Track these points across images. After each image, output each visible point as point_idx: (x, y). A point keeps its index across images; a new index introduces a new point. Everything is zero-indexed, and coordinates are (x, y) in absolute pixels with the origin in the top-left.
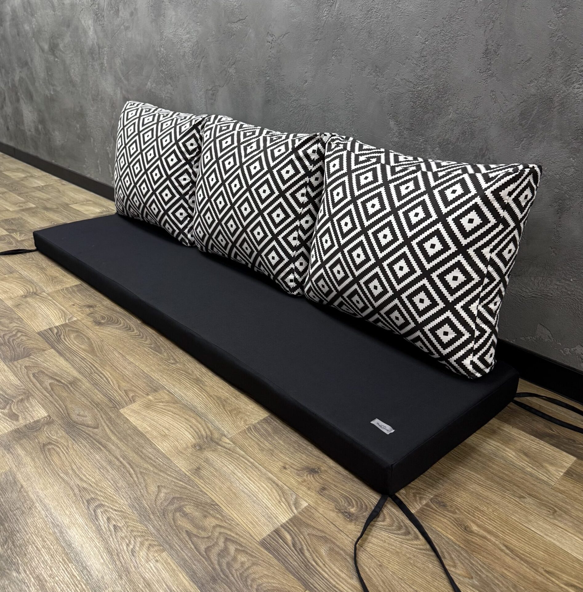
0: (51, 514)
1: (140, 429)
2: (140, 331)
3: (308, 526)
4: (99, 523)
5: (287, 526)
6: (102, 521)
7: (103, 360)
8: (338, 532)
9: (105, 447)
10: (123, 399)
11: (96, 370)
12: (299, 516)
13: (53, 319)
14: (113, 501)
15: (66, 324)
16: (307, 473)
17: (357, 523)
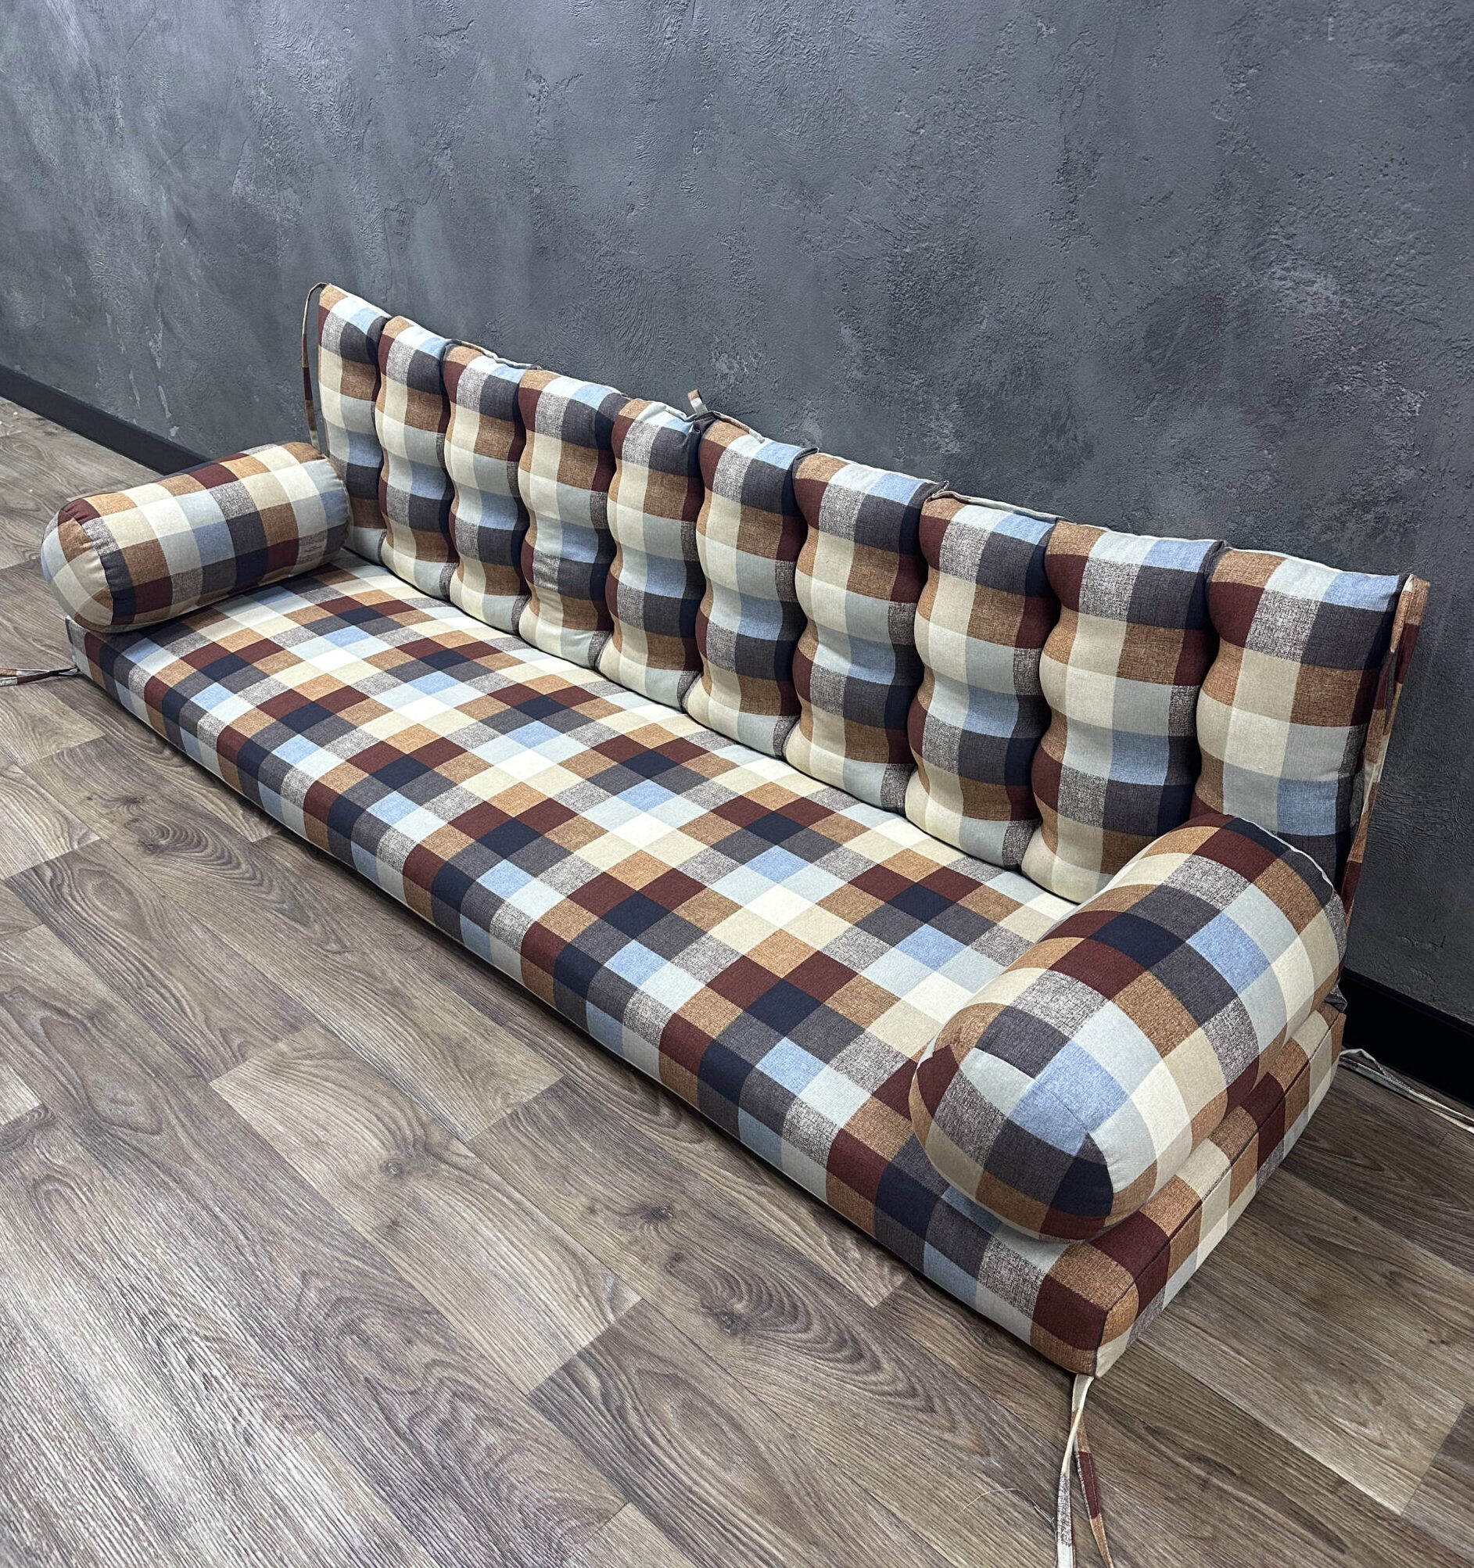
0: (61, 1356)
1: (258, 1130)
2: (253, 866)
3: (637, 1351)
4: (170, 1371)
5: (591, 1354)
6: (175, 1365)
7: (168, 949)
8: (703, 1361)
9: (178, 1181)
10: (218, 1053)
11: (150, 978)
12: (619, 1327)
13: (40, 841)
14: (200, 1314)
15: (73, 853)
16: (642, 1221)
17: (748, 1337)
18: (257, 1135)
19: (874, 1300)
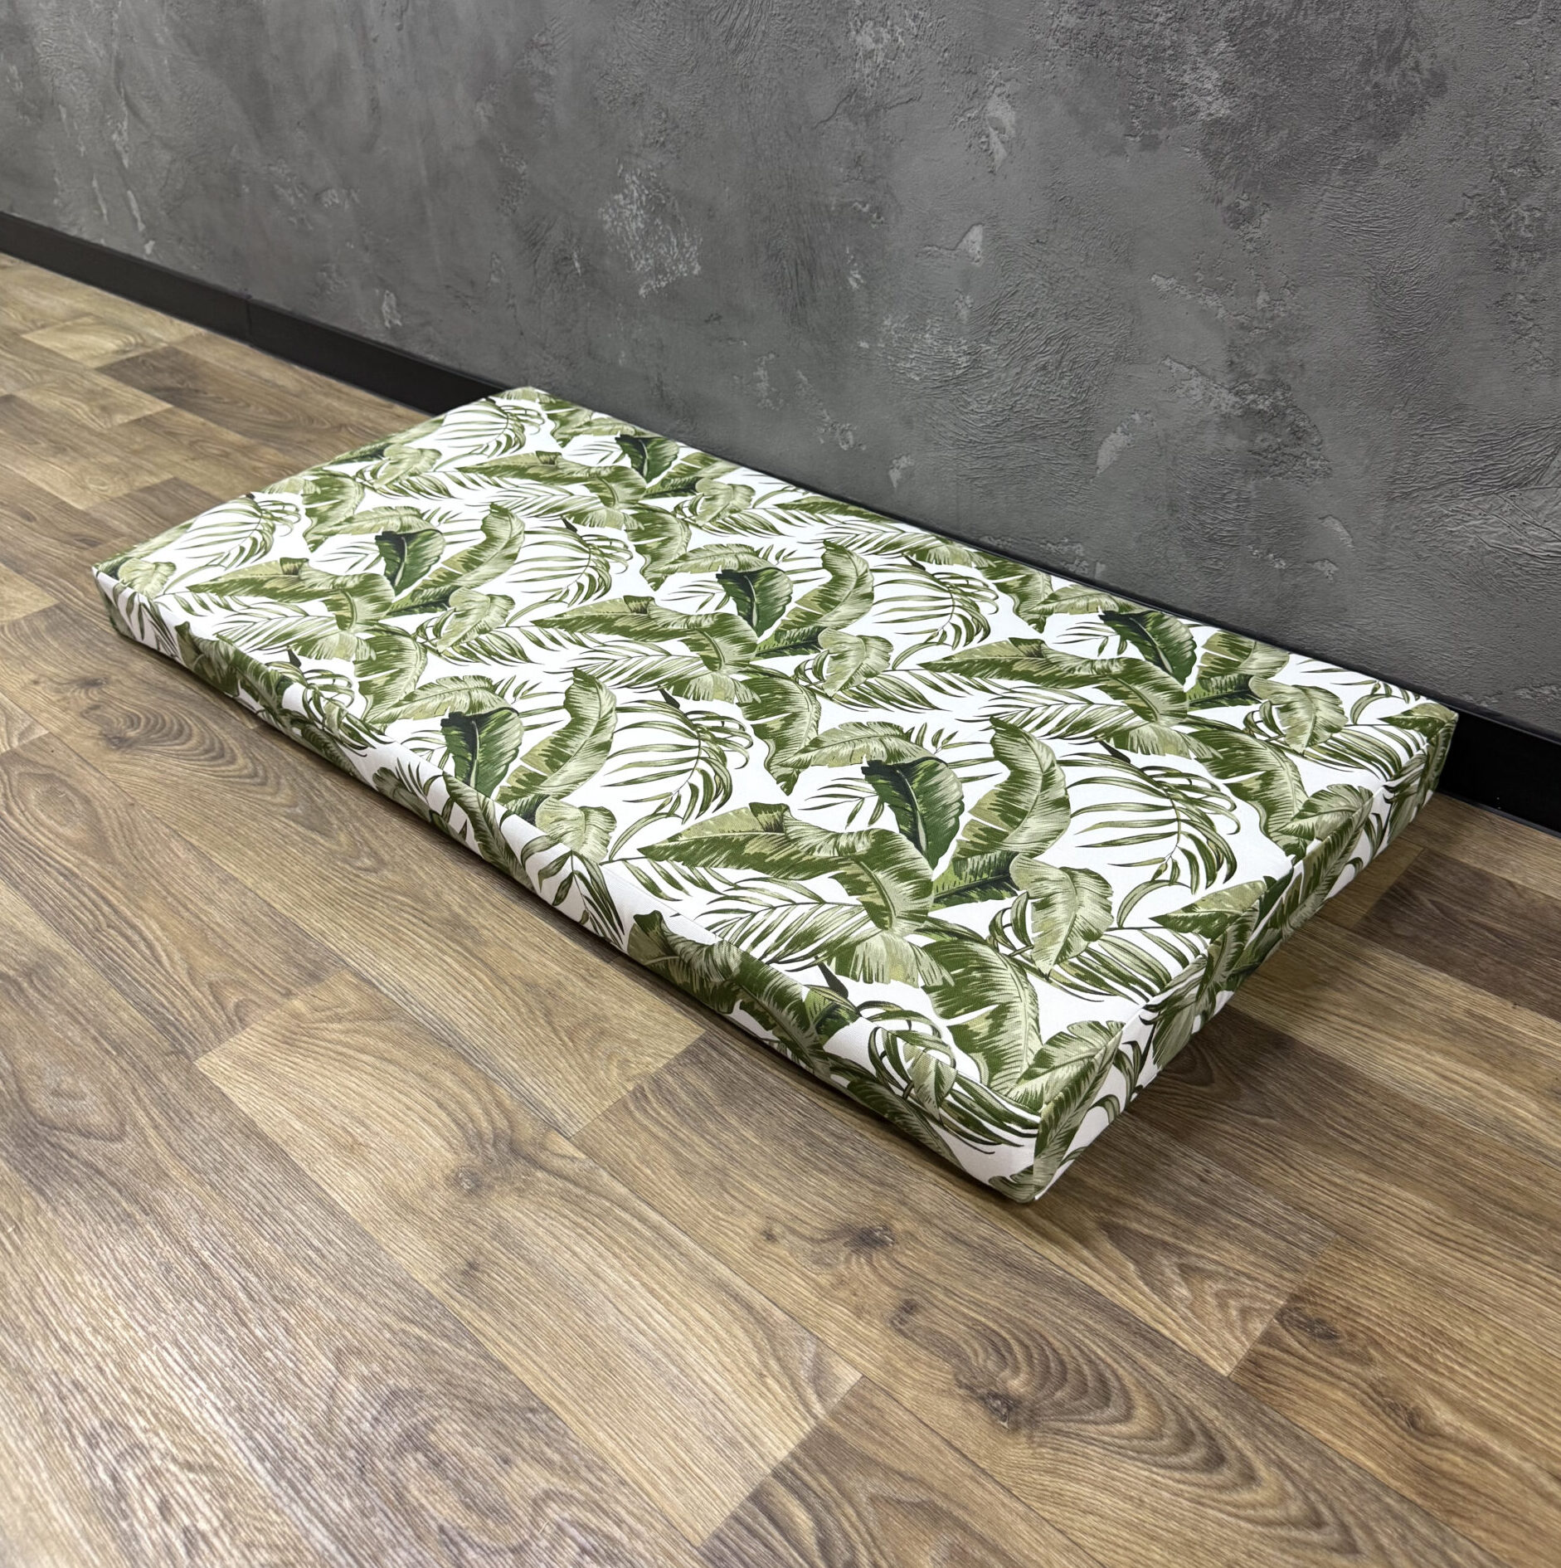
2: (254, 759)
3: (867, 1464)
4: (131, 1525)
5: (793, 1472)
6: (141, 1514)
7: (137, 874)
8: (972, 1478)
9: (148, 1210)
10: (207, 1018)
11: (113, 917)
12: (833, 1424)
14: (181, 1426)
15: (12, 754)
16: (847, 1250)
17: (1037, 1434)
18: (262, 1136)
19: (1225, 1365)
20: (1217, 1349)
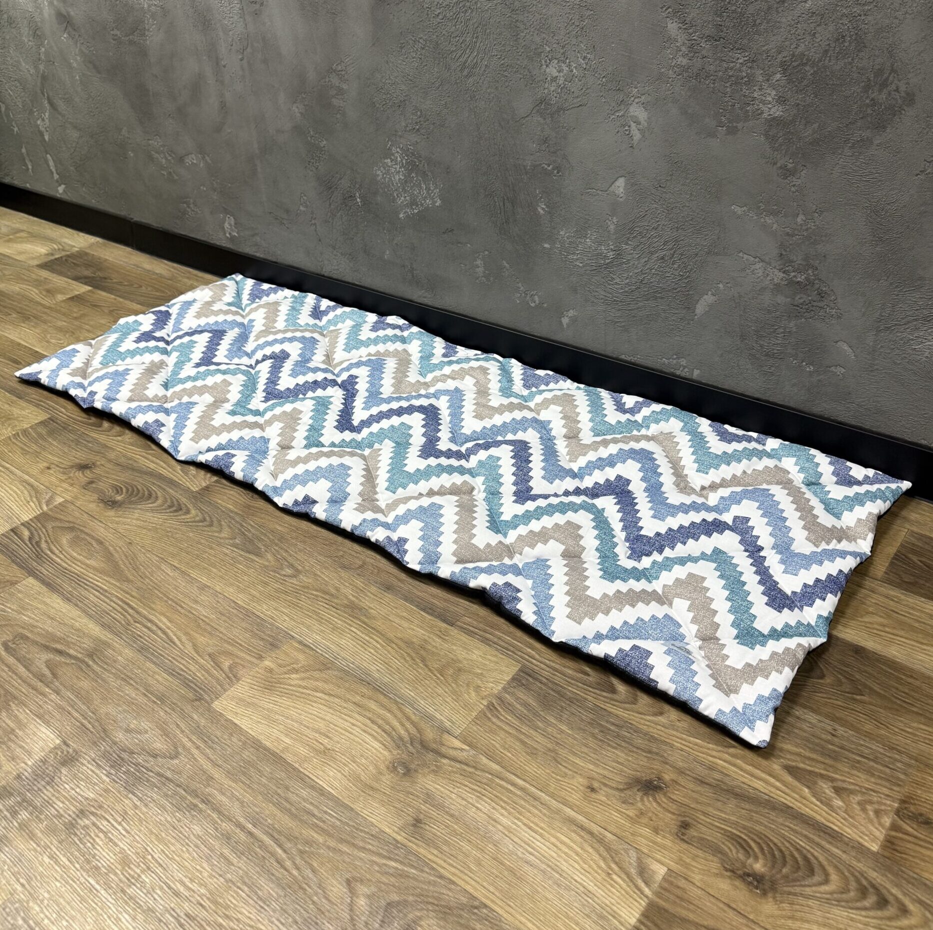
1: (268, 744)
2: (201, 510)
7: (145, 587)
9: (206, 801)
10: (212, 676)
11: (136, 616)
12: (658, 900)
13: (14, 507)
15: (44, 514)
16: (640, 794)
17: (777, 895)
18: (266, 749)
19: (874, 845)
20: (867, 835)
